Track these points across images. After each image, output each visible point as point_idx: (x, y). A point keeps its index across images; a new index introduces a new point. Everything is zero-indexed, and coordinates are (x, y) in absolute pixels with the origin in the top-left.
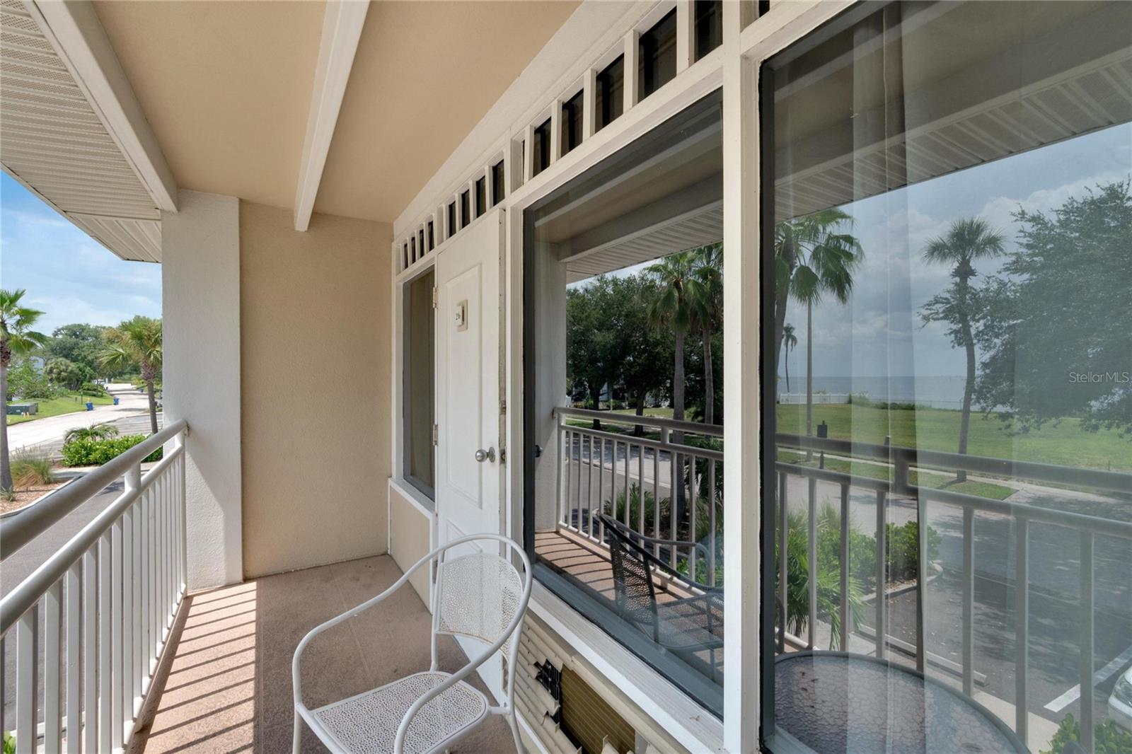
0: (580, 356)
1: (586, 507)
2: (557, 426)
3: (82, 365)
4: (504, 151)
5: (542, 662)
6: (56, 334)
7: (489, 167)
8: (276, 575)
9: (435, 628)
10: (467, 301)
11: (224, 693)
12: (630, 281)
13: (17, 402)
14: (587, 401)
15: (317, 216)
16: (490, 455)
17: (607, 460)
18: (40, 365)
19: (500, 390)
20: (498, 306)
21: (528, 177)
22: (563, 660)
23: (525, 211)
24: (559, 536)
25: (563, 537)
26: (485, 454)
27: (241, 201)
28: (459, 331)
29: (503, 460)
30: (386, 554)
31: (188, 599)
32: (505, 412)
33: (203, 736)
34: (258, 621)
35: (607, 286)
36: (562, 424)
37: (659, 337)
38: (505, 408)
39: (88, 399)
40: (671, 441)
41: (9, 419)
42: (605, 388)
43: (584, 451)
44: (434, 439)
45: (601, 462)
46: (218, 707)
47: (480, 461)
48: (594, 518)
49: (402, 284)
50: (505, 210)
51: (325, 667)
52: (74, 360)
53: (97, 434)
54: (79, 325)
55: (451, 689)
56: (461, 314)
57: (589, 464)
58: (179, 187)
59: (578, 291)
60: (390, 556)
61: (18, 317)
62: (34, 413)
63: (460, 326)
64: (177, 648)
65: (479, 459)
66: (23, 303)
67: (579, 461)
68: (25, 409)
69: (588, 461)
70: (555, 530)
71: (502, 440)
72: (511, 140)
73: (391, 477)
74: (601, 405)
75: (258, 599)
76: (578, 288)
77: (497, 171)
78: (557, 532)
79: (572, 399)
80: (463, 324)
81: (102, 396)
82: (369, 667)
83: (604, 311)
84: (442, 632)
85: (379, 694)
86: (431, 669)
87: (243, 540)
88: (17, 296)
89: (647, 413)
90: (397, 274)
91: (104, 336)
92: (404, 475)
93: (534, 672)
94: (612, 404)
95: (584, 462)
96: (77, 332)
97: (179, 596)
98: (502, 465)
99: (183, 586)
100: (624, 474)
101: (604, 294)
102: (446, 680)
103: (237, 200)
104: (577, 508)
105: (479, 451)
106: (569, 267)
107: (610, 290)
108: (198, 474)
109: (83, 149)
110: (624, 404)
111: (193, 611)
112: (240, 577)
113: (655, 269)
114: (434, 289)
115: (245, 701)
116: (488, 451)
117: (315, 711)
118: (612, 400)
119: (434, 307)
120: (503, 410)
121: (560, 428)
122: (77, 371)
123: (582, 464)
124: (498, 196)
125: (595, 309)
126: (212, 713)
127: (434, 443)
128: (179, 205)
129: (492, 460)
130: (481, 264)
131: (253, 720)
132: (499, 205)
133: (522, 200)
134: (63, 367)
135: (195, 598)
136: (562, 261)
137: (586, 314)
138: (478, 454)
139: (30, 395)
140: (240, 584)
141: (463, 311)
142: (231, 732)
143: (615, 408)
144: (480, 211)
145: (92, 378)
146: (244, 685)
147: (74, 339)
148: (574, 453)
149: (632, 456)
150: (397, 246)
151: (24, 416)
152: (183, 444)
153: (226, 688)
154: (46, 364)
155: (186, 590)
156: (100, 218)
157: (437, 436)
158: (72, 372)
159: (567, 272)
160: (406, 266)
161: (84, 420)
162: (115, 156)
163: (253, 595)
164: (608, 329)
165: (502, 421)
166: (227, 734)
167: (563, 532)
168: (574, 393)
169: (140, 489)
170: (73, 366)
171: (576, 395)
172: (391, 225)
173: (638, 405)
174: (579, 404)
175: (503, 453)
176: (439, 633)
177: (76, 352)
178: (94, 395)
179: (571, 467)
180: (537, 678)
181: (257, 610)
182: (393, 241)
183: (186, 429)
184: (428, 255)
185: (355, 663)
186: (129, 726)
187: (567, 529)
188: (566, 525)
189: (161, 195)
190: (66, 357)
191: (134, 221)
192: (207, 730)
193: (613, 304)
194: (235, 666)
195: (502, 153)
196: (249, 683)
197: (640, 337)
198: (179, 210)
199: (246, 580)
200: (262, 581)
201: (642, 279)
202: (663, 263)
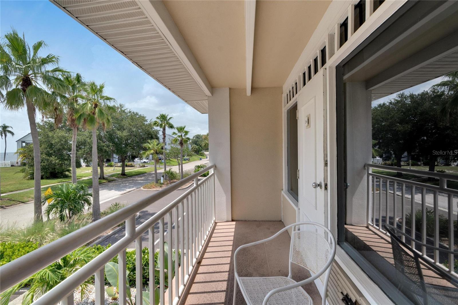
0: (387, 138)
1: (392, 216)
2: (367, 174)
3: (199, 146)
4: (326, 41)
5: (345, 293)
6: (193, 138)
7: (319, 51)
8: (242, 221)
9: (291, 259)
10: (310, 114)
11: (221, 258)
12: (424, 95)
13: (186, 157)
14: (393, 161)
15: (253, 89)
16: (320, 185)
17: (407, 193)
18: (190, 147)
19: (324, 155)
20: (323, 115)
21: (337, 50)
22: (356, 298)
23: (337, 67)
24: (368, 229)
25: (370, 230)
26: (317, 185)
27: (230, 89)
28: (307, 128)
29: (326, 188)
30: (281, 221)
31: (216, 223)
32: (327, 165)
33: (214, 271)
34: (234, 236)
35: (406, 99)
36: (370, 172)
37: (448, 125)
38: (327, 163)
39: (200, 157)
40: (447, 187)
41: (184, 162)
42: (406, 154)
43: (390, 187)
44: (298, 176)
45: (402, 193)
46: (219, 263)
47: (315, 188)
48: (397, 223)
49: (286, 111)
50: (326, 69)
51: (253, 260)
52: (197, 145)
53: (202, 167)
54: (198, 135)
55: (295, 289)
56: (307, 121)
57: (394, 194)
58: (212, 88)
59: (385, 104)
60: (283, 222)
61: (184, 133)
62: (188, 160)
63: (307, 126)
64: (211, 239)
65: (314, 187)
66: (185, 129)
67: (386, 191)
68: (187, 159)
69: (393, 192)
70: (366, 226)
71: (325, 179)
72: (329, 34)
73: (283, 190)
74: (402, 163)
75: (235, 228)
76: (386, 103)
77: (323, 52)
78: (367, 227)
79: (383, 160)
80: (308, 125)
81: (203, 156)
82: (270, 266)
83: (404, 113)
84: (293, 262)
85: (265, 280)
86: (289, 277)
87: (232, 207)
88: (184, 127)
89: (437, 169)
90: (284, 107)
91: (203, 138)
92: (288, 190)
93: (341, 297)
94: (410, 163)
95: (390, 193)
96: (198, 137)
97: (213, 222)
98: (326, 191)
99: (214, 219)
100: (421, 202)
101: (404, 104)
102: (294, 284)
103: (228, 88)
104: (385, 215)
105: (314, 183)
106: (373, 92)
107: (408, 101)
108: (219, 182)
109: (186, 81)
110: (419, 163)
111: (217, 228)
112: (231, 220)
113: (443, 84)
114: (297, 111)
115: (227, 264)
116: (319, 183)
117: (241, 278)
118: (410, 161)
119: (297, 119)
120: (326, 164)
121: (369, 174)
122: (198, 148)
123: (388, 194)
124: (324, 62)
125: (397, 113)
126: (217, 264)
127: (298, 178)
128: (212, 93)
129: (321, 188)
130: (315, 97)
131: (228, 272)
132: (324, 67)
133: (334, 62)
134: (195, 147)
135: (218, 223)
136: (369, 89)
137: (390, 116)
138: (314, 184)
139: (188, 156)
140: (231, 221)
141: (308, 119)
142: (222, 273)
143: (412, 165)
144: (316, 71)
145: (201, 150)
146: (227, 258)
147: (197, 139)
148: (382, 187)
149: (416, 193)
150: (284, 95)
151: (187, 161)
152: (214, 172)
153: (222, 257)
154: (191, 146)
155: (215, 220)
156: (194, 102)
157: (299, 175)
158: (197, 149)
159: (372, 95)
160: (288, 103)
161: (199, 163)
162: (194, 82)
163: (234, 226)
164: (407, 123)
165: (325, 170)
166: (220, 273)
167: (370, 227)
168: (384, 157)
169: (198, 186)
170: (197, 147)
171: (385, 158)
172: (282, 87)
173: (431, 163)
174: (387, 162)
175: (326, 185)
176: (292, 262)
177: (197, 143)
178: (202, 156)
179: (381, 195)
180: (343, 300)
181: (235, 232)
182: (282, 94)
183: (215, 167)
184: (295, 96)
185: (264, 262)
186: (194, 260)
187: (373, 226)
188: (372, 224)
189: (207, 92)
190: (196, 144)
191: (202, 101)
192: (215, 270)
193: (411, 109)
194: (226, 250)
195: (325, 42)
196: (229, 258)
197: (432, 125)
198: (212, 95)
199: (233, 220)
200: (237, 222)
201: (434, 92)
202: (451, 79)
